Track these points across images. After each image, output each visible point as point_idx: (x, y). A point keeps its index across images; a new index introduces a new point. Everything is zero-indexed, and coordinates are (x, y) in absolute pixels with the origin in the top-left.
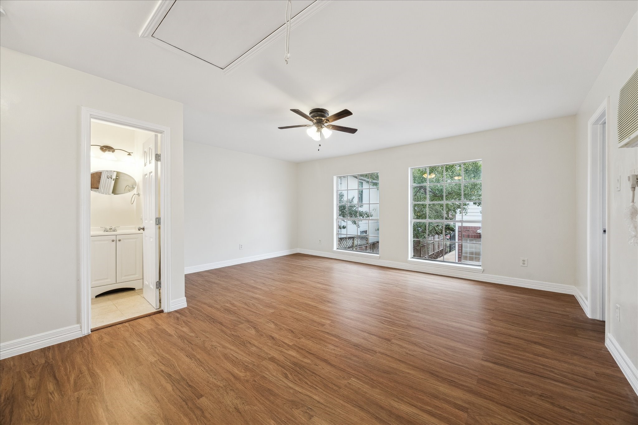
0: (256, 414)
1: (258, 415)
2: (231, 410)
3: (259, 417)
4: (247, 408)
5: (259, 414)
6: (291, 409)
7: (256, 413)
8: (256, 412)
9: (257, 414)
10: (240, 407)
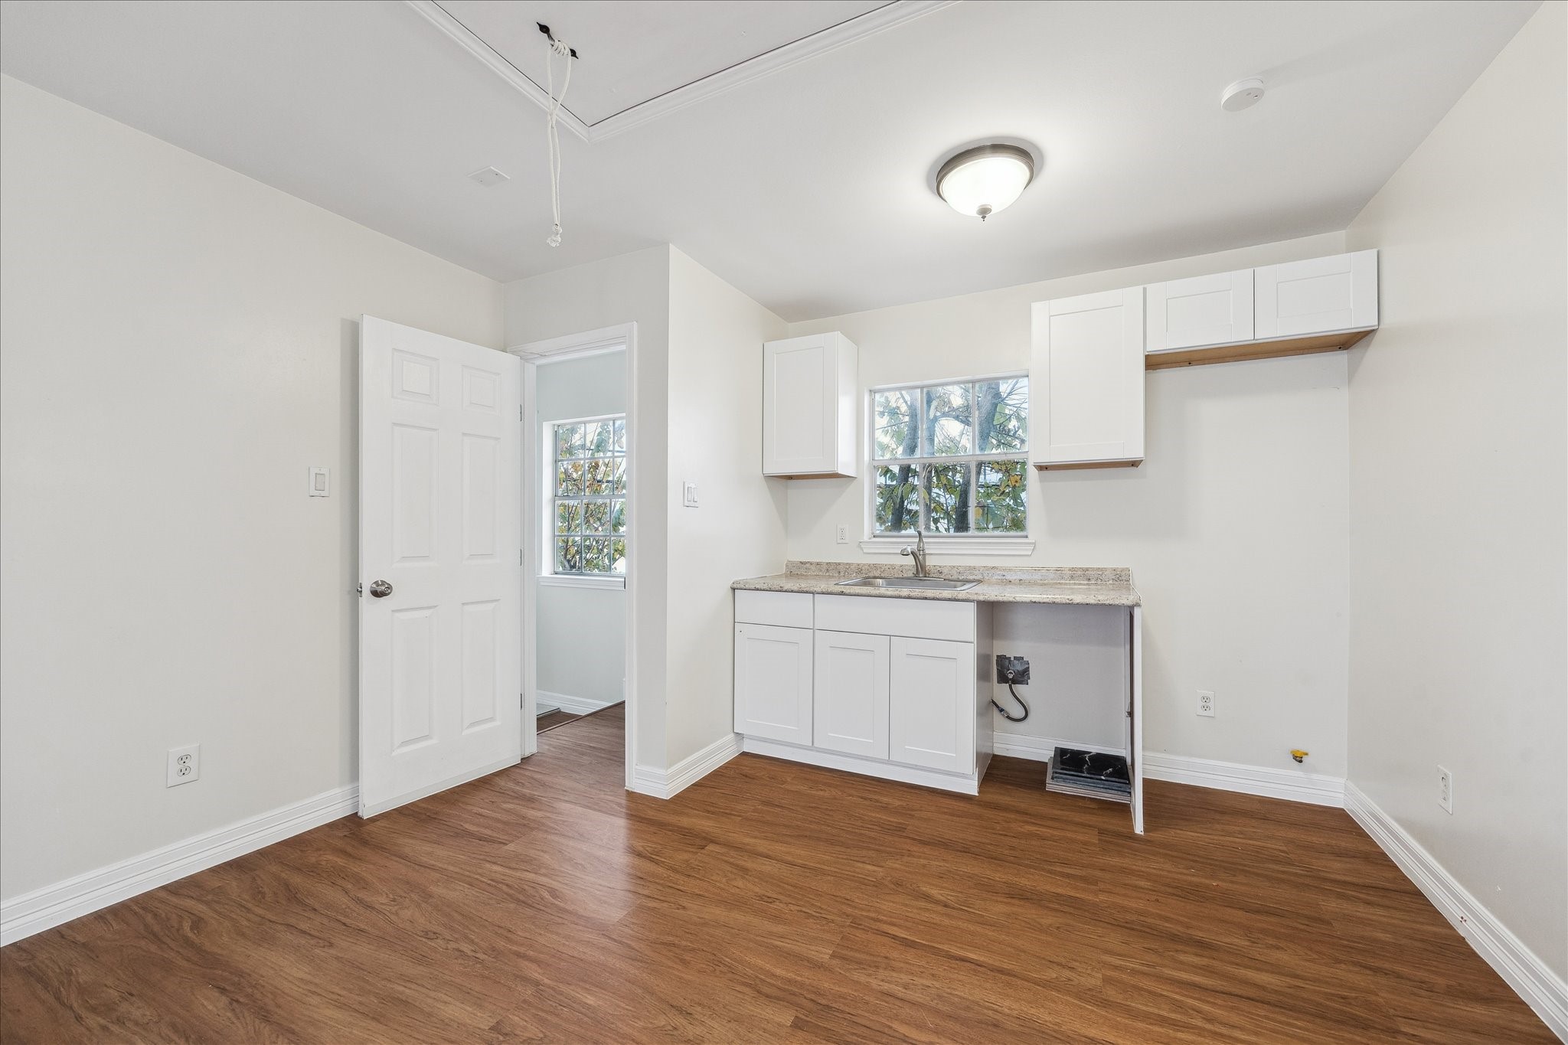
0: (633, 1009)
1: (627, 1009)
2: (699, 1009)
3: (623, 1005)
4: (661, 1021)
5: (626, 1012)
6: (545, 1036)
7: (635, 1012)
8: (634, 1014)
9: (631, 1011)
10: (680, 1021)
